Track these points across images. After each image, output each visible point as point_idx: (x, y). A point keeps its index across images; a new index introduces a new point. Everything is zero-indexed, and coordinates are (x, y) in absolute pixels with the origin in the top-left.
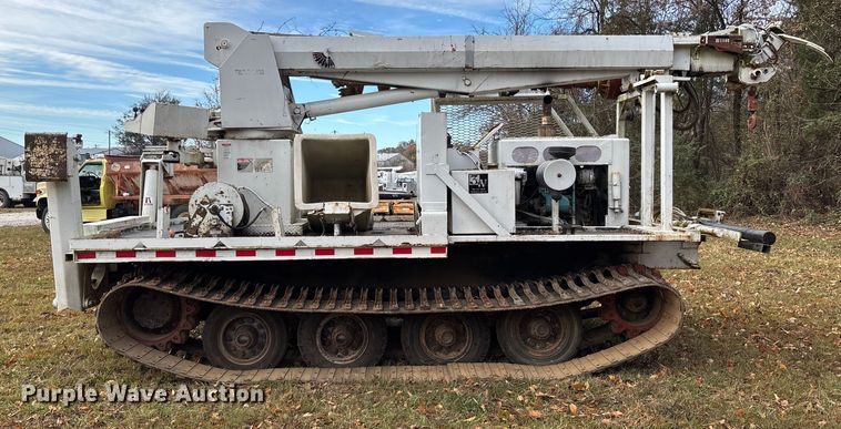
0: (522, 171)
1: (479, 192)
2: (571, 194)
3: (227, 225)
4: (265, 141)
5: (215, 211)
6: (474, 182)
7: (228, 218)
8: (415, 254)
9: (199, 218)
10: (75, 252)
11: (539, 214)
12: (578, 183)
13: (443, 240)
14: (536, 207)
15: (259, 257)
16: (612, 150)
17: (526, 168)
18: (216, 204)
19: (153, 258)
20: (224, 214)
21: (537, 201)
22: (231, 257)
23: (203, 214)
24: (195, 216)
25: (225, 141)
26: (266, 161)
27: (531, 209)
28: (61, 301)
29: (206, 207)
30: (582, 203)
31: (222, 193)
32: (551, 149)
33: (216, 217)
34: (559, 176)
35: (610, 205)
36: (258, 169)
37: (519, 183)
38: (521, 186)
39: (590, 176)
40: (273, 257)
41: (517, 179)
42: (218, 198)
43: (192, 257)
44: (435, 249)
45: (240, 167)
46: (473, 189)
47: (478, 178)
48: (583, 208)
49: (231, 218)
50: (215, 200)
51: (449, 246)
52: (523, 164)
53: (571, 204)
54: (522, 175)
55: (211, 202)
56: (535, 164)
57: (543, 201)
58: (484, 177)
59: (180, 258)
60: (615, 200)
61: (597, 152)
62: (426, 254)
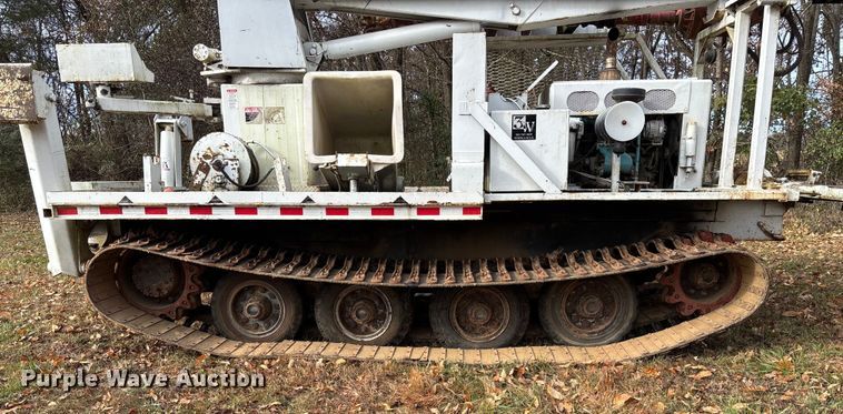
0: (578, 120)
1: (525, 138)
2: (635, 152)
3: (233, 182)
4: (275, 86)
5: (219, 166)
6: (519, 125)
7: (234, 175)
8: (444, 216)
9: (201, 175)
10: (54, 207)
11: (595, 175)
12: (645, 137)
13: (478, 199)
14: (593, 167)
15: (262, 215)
16: (689, 96)
17: (583, 117)
18: (220, 158)
19: (141, 215)
20: (228, 170)
21: (593, 159)
22: (230, 215)
23: (206, 170)
24: (197, 173)
25: (230, 86)
26: (278, 110)
27: (587, 169)
28: (54, 266)
29: (208, 161)
30: (646, 163)
31: (226, 145)
32: (616, 91)
33: (221, 173)
34: (624, 123)
35: (682, 162)
36: (268, 120)
37: (573, 135)
38: (576, 140)
39: (659, 128)
40: (276, 215)
41: (571, 130)
42: (222, 151)
43: (185, 215)
44: (468, 209)
45: (249, 118)
46: (517, 134)
47: (524, 120)
48: (647, 169)
49: (237, 175)
50: (219, 154)
51: (485, 206)
52: (579, 113)
53: (634, 164)
54: (578, 125)
55: (215, 155)
56: (593, 113)
57: (601, 159)
58: (531, 119)
59: (172, 215)
60: (688, 157)
61: (672, 96)
62: (457, 215)
